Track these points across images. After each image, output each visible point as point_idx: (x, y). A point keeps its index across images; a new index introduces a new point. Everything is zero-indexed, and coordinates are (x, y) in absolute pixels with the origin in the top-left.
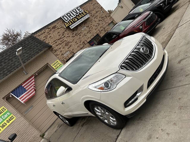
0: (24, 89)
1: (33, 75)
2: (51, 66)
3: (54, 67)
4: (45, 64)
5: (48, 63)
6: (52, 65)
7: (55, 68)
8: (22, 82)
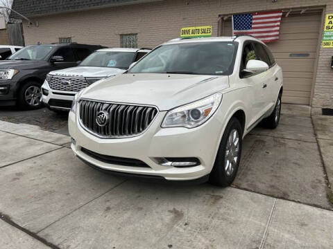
0: (251, 23)
1: (282, 9)
2: (325, 17)
3: (327, 21)
4: (320, 4)
5: (325, 6)
6: (327, 16)
7: (326, 24)
8: (255, 10)
